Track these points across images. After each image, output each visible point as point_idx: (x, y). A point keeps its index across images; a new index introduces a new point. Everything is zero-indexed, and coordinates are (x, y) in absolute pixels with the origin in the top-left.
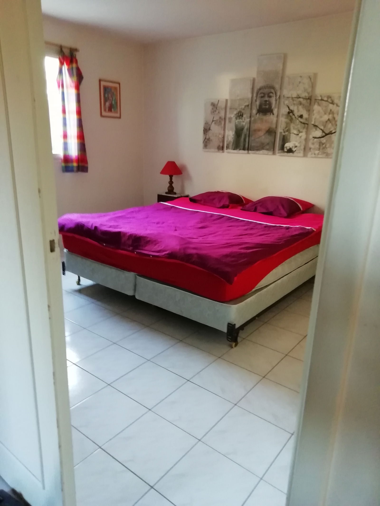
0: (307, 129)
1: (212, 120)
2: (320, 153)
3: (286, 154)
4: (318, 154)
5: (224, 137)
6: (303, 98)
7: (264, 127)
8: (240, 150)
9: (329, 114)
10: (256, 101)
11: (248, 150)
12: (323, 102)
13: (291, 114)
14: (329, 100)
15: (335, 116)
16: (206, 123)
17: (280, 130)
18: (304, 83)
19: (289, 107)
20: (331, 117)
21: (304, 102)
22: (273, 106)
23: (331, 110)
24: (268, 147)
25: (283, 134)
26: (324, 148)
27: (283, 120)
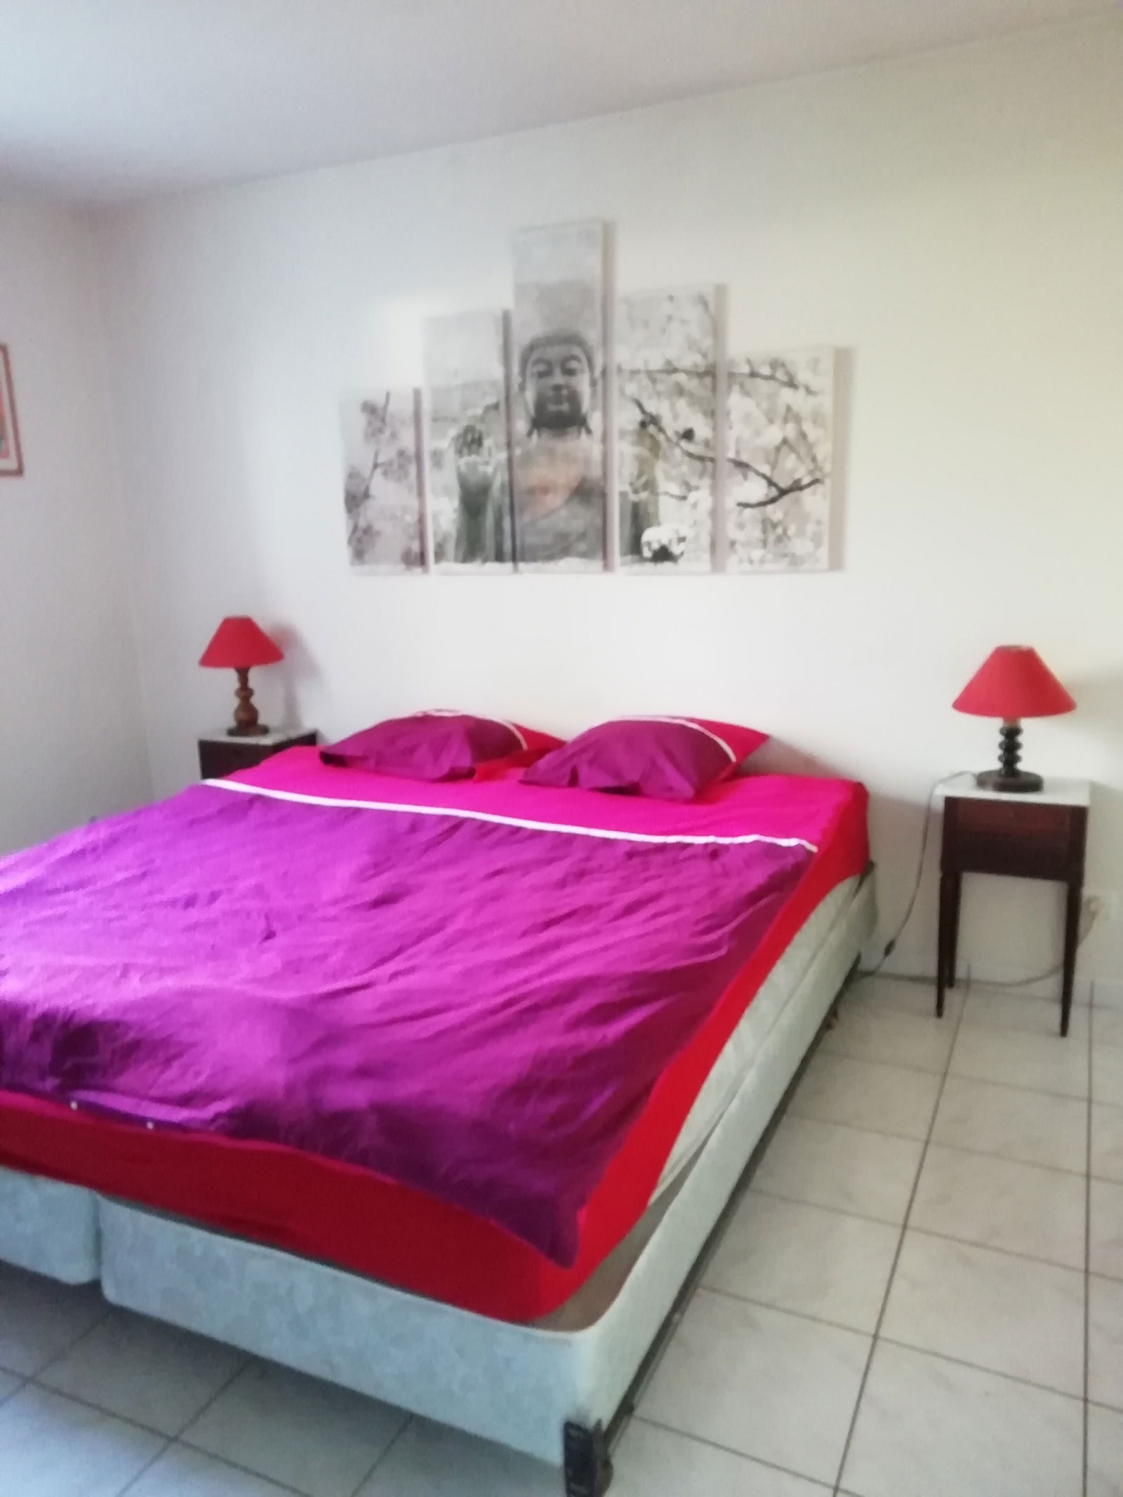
0: (714, 476)
1: (371, 465)
2: (770, 556)
3: (650, 566)
4: (762, 561)
5: (421, 520)
6: (686, 372)
7: (564, 476)
8: (485, 560)
9: (785, 420)
10: (522, 388)
11: (514, 559)
12: (759, 381)
13: (652, 429)
14: (780, 374)
15: (807, 427)
16: (353, 475)
17: (619, 486)
18: (683, 322)
19: (640, 406)
20: (790, 431)
21: (692, 384)
22: (586, 405)
23: (789, 409)
24: (582, 547)
25: (633, 497)
26: (779, 540)
27: (625, 453)
